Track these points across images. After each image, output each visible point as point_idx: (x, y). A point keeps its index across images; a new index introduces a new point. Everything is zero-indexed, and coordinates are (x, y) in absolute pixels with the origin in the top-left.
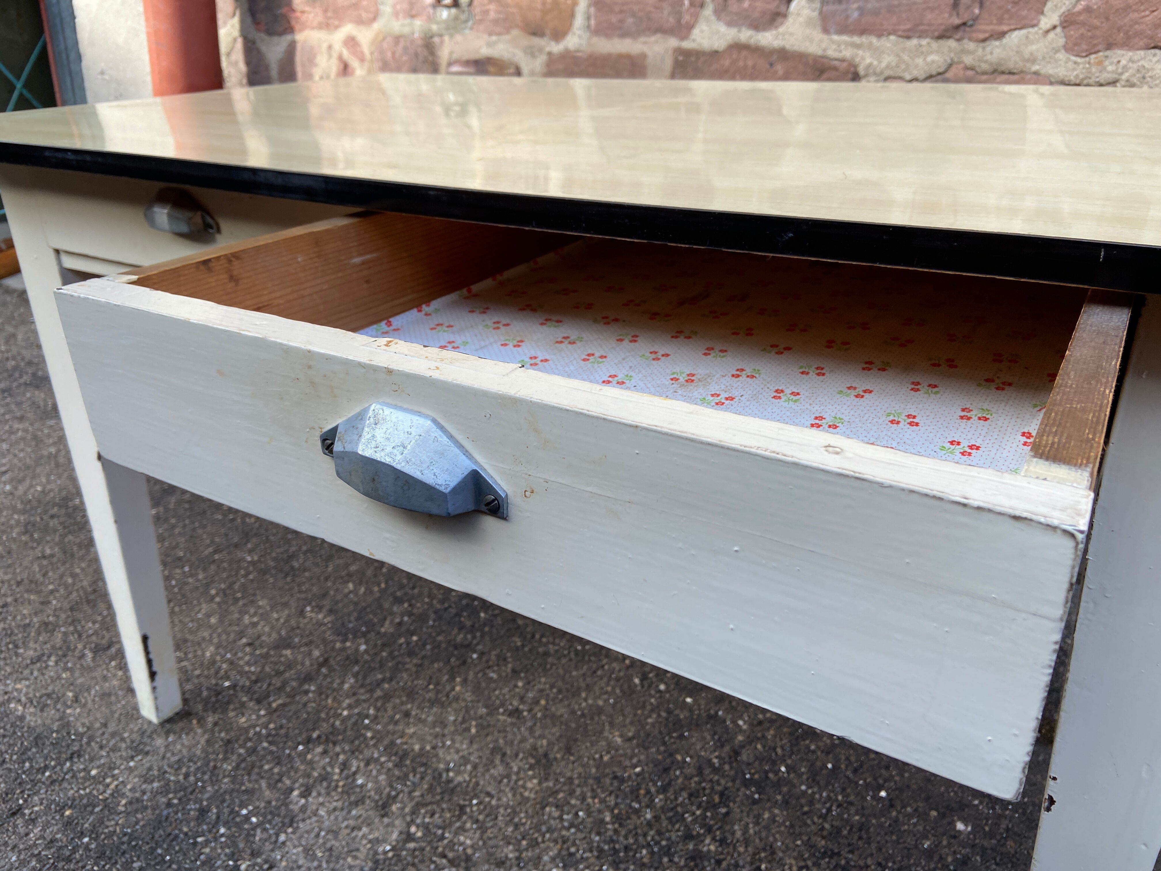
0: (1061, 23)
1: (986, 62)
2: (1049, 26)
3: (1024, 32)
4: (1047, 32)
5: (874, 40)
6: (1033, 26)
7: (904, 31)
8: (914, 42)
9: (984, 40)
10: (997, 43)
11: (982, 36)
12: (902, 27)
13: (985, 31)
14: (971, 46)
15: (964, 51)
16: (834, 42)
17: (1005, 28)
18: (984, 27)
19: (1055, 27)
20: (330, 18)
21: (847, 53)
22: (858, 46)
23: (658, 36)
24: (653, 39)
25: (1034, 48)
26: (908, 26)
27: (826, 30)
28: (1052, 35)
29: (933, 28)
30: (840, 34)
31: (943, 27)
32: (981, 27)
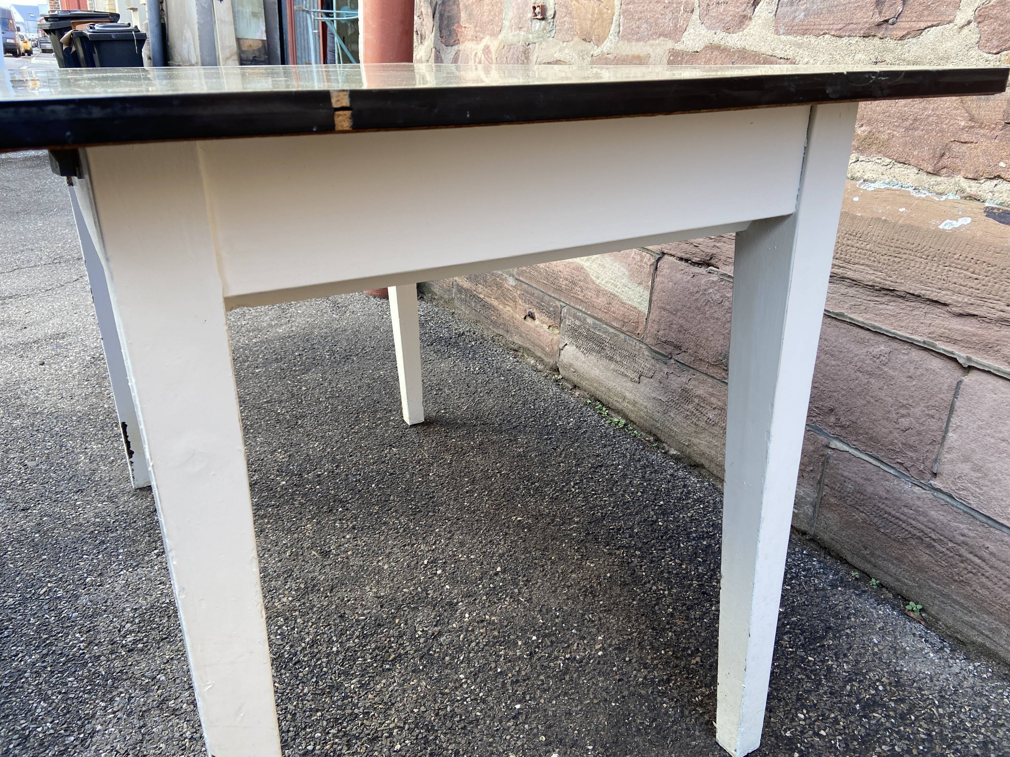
0: (976, 18)
2: (963, 22)
3: (940, 28)
4: (962, 28)
5: (813, 39)
6: (949, 22)
7: (836, 30)
8: (845, 40)
9: (902, 38)
10: (914, 40)
11: (901, 34)
12: (835, 27)
13: (904, 29)
14: (892, 44)
15: (886, 50)
16: (782, 42)
17: (922, 25)
18: (904, 25)
19: (969, 23)
20: (477, 32)
21: (790, 53)
23: (661, 39)
24: (657, 42)
25: (948, 45)
26: (840, 26)
27: (777, 32)
28: (966, 31)
29: (860, 26)
30: (787, 33)
31: (867, 25)
32: (902, 24)
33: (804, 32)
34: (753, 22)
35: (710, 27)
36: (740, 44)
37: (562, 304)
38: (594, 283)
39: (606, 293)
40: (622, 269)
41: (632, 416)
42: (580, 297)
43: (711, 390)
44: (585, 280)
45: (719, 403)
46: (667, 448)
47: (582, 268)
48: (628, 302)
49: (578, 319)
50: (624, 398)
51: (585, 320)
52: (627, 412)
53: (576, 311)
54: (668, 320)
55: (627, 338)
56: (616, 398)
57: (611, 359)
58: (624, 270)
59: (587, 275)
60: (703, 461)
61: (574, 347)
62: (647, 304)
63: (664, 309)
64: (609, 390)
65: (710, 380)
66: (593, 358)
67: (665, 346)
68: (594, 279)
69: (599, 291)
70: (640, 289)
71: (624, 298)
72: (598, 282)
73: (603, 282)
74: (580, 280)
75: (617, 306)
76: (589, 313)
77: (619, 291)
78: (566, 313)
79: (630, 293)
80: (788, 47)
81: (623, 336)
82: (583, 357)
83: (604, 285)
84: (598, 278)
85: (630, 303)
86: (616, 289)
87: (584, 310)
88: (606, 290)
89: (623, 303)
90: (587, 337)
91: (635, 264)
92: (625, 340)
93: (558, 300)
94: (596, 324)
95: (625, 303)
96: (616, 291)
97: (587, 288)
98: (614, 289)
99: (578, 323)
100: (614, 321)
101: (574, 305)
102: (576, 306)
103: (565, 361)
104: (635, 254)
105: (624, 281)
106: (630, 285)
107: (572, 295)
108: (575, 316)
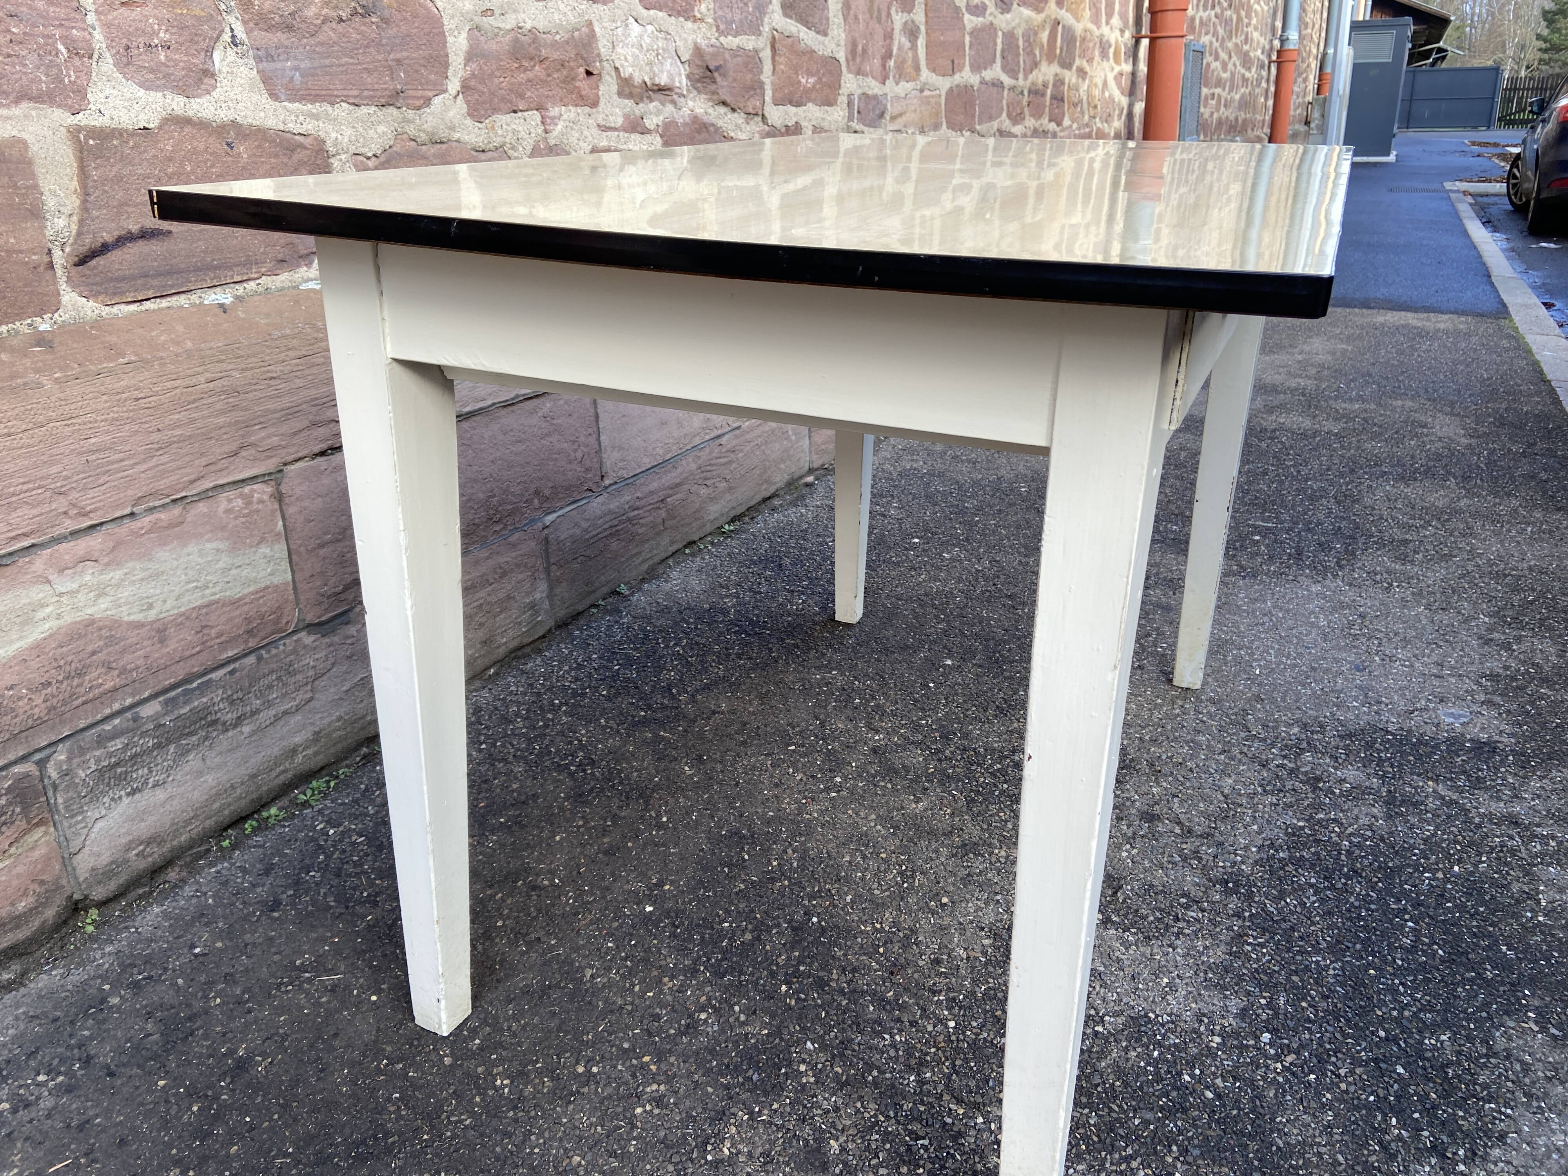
0: (463, 87)
1: (424, 131)
3: (441, 97)
4: (455, 97)
5: (329, 109)
6: (445, 92)
7: (355, 97)
8: (364, 110)
9: (419, 109)
10: (428, 110)
13: (418, 98)
14: (411, 113)
15: (405, 120)
16: (291, 112)
21: (308, 127)
22: (316, 117)
23: (25, 105)
24: (16, 111)
25: (451, 114)
26: (356, 93)
27: (274, 96)
28: (458, 101)
29: (379, 93)
30: (291, 100)
32: (411, 93)
33: (314, 98)
34: (223, 82)
35: (146, 86)
36: (224, 115)
37: (37, 757)
38: (139, 625)
39: (183, 620)
40: (209, 546)
41: (321, 760)
42: (109, 685)
44: (111, 640)
47: (93, 622)
48: (246, 591)
49: (114, 735)
50: (294, 751)
51: (136, 719)
52: (306, 767)
53: (99, 728)
54: (335, 556)
55: (263, 652)
56: (273, 774)
57: (239, 721)
58: (215, 545)
59: (116, 624)
61: (126, 800)
62: (285, 565)
63: (321, 546)
64: (253, 776)
66: (193, 761)
67: (343, 596)
68: (141, 617)
70: (265, 550)
71: (236, 592)
72: (152, 615)
74: (94, 653)
75: (223, 619)
76: (146, 694)
77: (218, 588)
78: (69, 759)
79: (245, 573)
80: (301, 118)
81: (251, 660)
82: (160, 795)
83: (173, 608)
84: (151, 606)
85: (252, 589)
86: (207, 592)
87: (129, 701)
88: (183, 614)
89: (235, 603)
90: (158, 746)
91: (236, 518)
92: (260, 659)
93: (24, 758)
94: (173, 699)
95: (240, 599)
96: (209, 595)
97: (123, 651)
98: (203, 597)
99: (117, 744)
100: (225, 650)
101: (90, 721)
102: (99, 717)
103: (105, 859)
104: (230, 501)
105: (221, 565)
106: (238, 561)
107: (80, 701)
108: (102, 741)
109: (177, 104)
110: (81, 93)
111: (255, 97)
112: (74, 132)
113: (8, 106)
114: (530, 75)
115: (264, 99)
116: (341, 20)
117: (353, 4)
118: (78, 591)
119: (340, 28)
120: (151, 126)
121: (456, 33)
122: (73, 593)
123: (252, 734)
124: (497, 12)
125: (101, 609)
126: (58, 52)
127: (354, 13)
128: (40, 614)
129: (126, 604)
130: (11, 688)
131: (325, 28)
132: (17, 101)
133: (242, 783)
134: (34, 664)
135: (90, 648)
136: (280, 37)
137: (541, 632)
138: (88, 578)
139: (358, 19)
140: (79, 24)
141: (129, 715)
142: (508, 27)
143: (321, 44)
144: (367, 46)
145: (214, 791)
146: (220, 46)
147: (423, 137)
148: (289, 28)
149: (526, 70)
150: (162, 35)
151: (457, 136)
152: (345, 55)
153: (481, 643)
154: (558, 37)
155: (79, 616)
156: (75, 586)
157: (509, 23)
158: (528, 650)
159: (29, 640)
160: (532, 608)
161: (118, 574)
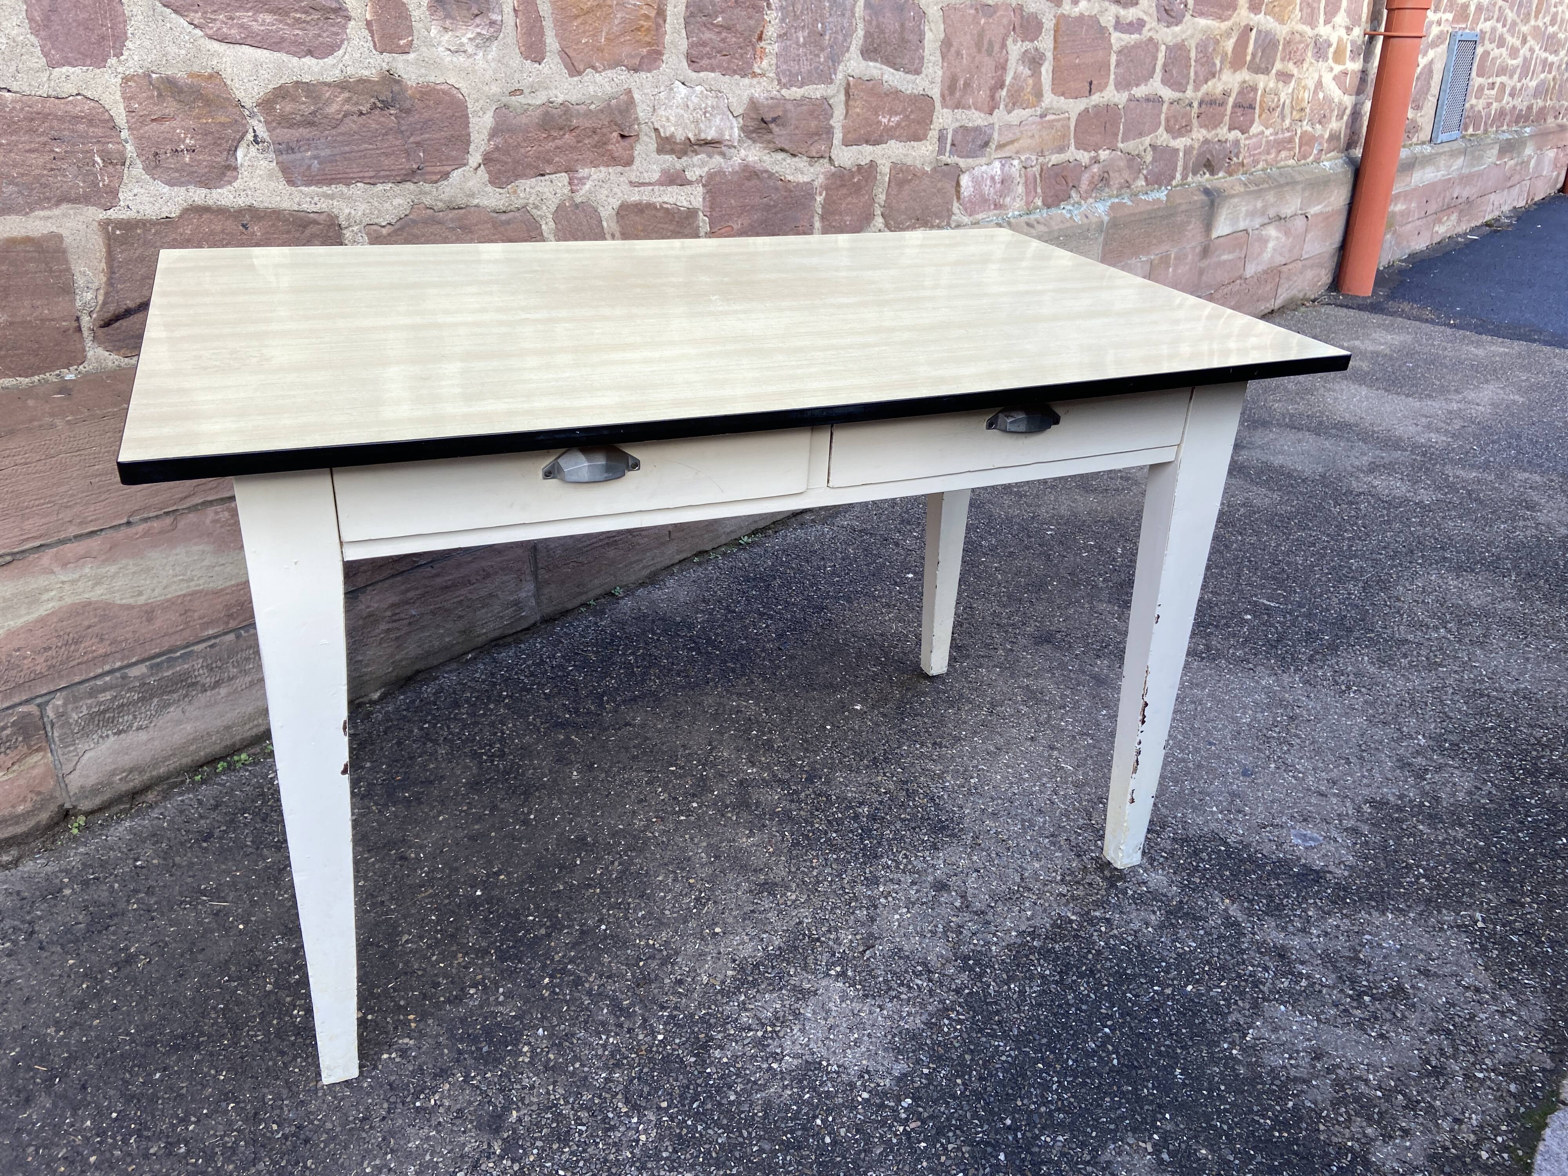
0: (484, 160)
1: (441, 201)
2: (475, 164)
3: (460, 170)
4: (476, 169)
5: (344, 189)
6: (465, 165)
7: (371, 178)
8: (380, 187)
9: (436, 182)
10: (446, 183)
11: (433, 178)
12: (366, 174)
13: (435, 173)
14: (427, 187)
15: (422, 193)
16: (306, 195)
18: (433, 170)
19: (480, 165)
21: (323, 205)
22: (332, 197)
23: (64, 206)
24: (56, 212)
25: (470, 184)
26: (372, 174)
27: (291, 182)
28: (479, 171)
29: (394, 173)
30: (308, 185)
31: (403, 172)
32: (429, 169)
33: (330, 182)
34: (244, 173)
35: (171, 183)
36: (242, 202)
37: (39, 701)
38: (130, 607)
39: (169, 604)
40: (195, 548)
42: (101, 651)
43: (403, 588)
44: (105, 618)
45: (418, 592)
46: (365, 699)
47: (90, 603)
48: (228, 584)
49: (105, 689)
51: (124, 677)
53: (92, 683)
55: (242, 632)
56: (247, 727)
57: (217, 684)
58: (201, 547)
59: (108, 606)
60: (417, 667)
61: (112, 739)
64: (228, 728)
65: (399, 578)
66: (174, 712)
68: (131, 601)
69: (149, 613)
71: (220, 584)
72: (141, 600)
73: (156, 592)
74: (89, 627)
75: (206, 604)
76: (134, 660)
77: (201, 582)
78: (65, 705)
79: (228, 570)
80: (316, 199)
81: (231, 637)
82: (143, 736)
83: (160, 595)
84: (140, 593)
85: (233, 582)
86: (192, 584)
87: (118, 664)
88: (168, 601)
89: (217, 593)
90: (142, 699)
91: (222, 527)
92: (238, 637)
93: (27, 702)
94: (158, 664)
95: (222, 590)
96: (193, 586)
97: (114, 627)
98: (188, 587)
99: (108, 695)
100: (207, 629)
101: (83, 677)
102: (92, 675)
103: (91, 781)
104: (217, 513)
105: (206, 563)
106: (222, 561)
107: (75, 663)
108: (92, 693)
109: (198, 195)
110: (113, 193)
111: (273, 185)
112: (105, 224)
113: (50, 208)
114: (558, 142)
115: (282, 185)
116: (361, 114)
117: (373, 100)
118: (78, 580)
119: (361, 120)
120: (173, 215)
121: (481, 114)
122: (73, 582)
123: (228, 695)
124: (526, 91)
125: (97, 594)
126: (94, 162)
127: (374, 107)
128: (45, 597)
129: (118, 591)
130: (19, 650)
131: (346, 120)
132: (58, 203)
133: (218, 732)
134: (39, 633)
135: (86, 623)
136: (303, 132)
137: (525, 626)
138: (87, 570)
139: (377, 112)
140: (115, 139)
141: (118, 674)
142: (539, 102)
143: (343, 134)
144: (386, 134)
145: (191, 737)
146: (243, 144)
147: (440, 205)
148: (311, 124)
149: (555, 138)
150: (188, 141)
151: (476, 202)
152: (365, 142)
153: (460, 632)
154: (593, 107)
155: (77, 599)
156: (76, 576)
157: (540, 98)
158: (510, 639)
159: (35, 616)
160: (516, 605)
161: (113, 569)
